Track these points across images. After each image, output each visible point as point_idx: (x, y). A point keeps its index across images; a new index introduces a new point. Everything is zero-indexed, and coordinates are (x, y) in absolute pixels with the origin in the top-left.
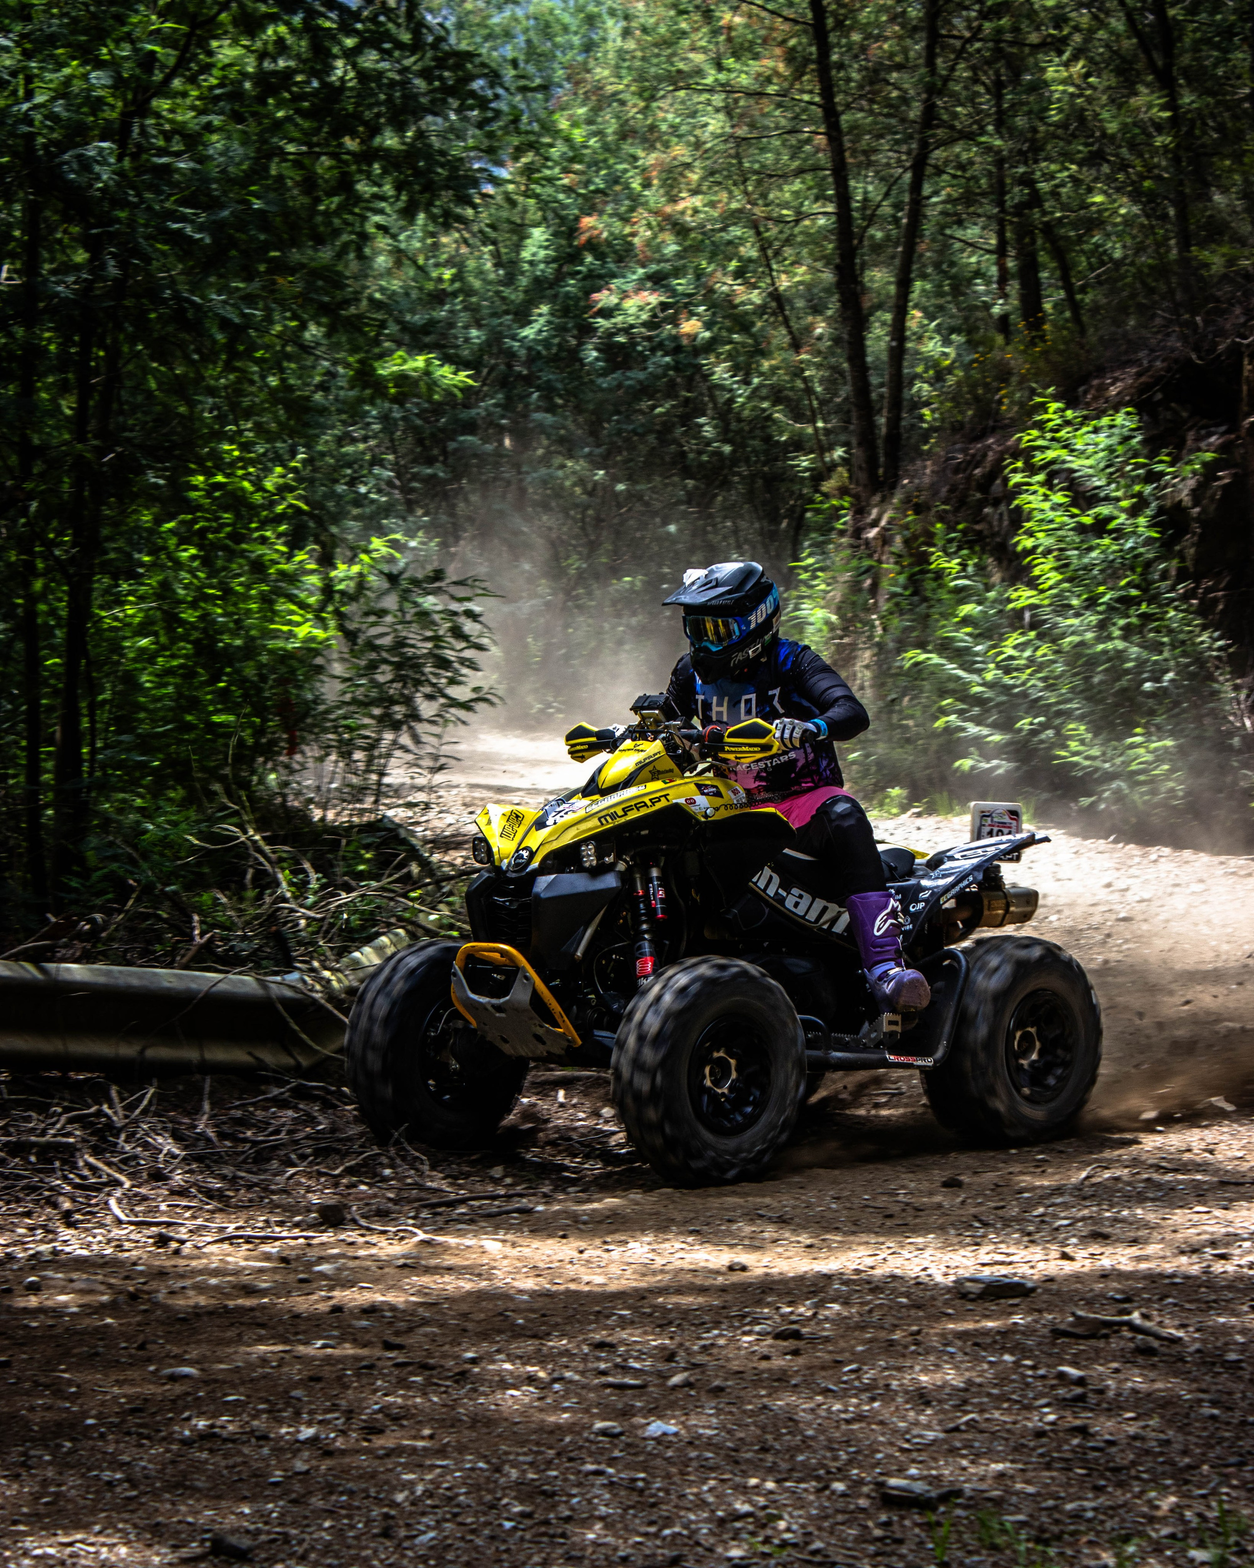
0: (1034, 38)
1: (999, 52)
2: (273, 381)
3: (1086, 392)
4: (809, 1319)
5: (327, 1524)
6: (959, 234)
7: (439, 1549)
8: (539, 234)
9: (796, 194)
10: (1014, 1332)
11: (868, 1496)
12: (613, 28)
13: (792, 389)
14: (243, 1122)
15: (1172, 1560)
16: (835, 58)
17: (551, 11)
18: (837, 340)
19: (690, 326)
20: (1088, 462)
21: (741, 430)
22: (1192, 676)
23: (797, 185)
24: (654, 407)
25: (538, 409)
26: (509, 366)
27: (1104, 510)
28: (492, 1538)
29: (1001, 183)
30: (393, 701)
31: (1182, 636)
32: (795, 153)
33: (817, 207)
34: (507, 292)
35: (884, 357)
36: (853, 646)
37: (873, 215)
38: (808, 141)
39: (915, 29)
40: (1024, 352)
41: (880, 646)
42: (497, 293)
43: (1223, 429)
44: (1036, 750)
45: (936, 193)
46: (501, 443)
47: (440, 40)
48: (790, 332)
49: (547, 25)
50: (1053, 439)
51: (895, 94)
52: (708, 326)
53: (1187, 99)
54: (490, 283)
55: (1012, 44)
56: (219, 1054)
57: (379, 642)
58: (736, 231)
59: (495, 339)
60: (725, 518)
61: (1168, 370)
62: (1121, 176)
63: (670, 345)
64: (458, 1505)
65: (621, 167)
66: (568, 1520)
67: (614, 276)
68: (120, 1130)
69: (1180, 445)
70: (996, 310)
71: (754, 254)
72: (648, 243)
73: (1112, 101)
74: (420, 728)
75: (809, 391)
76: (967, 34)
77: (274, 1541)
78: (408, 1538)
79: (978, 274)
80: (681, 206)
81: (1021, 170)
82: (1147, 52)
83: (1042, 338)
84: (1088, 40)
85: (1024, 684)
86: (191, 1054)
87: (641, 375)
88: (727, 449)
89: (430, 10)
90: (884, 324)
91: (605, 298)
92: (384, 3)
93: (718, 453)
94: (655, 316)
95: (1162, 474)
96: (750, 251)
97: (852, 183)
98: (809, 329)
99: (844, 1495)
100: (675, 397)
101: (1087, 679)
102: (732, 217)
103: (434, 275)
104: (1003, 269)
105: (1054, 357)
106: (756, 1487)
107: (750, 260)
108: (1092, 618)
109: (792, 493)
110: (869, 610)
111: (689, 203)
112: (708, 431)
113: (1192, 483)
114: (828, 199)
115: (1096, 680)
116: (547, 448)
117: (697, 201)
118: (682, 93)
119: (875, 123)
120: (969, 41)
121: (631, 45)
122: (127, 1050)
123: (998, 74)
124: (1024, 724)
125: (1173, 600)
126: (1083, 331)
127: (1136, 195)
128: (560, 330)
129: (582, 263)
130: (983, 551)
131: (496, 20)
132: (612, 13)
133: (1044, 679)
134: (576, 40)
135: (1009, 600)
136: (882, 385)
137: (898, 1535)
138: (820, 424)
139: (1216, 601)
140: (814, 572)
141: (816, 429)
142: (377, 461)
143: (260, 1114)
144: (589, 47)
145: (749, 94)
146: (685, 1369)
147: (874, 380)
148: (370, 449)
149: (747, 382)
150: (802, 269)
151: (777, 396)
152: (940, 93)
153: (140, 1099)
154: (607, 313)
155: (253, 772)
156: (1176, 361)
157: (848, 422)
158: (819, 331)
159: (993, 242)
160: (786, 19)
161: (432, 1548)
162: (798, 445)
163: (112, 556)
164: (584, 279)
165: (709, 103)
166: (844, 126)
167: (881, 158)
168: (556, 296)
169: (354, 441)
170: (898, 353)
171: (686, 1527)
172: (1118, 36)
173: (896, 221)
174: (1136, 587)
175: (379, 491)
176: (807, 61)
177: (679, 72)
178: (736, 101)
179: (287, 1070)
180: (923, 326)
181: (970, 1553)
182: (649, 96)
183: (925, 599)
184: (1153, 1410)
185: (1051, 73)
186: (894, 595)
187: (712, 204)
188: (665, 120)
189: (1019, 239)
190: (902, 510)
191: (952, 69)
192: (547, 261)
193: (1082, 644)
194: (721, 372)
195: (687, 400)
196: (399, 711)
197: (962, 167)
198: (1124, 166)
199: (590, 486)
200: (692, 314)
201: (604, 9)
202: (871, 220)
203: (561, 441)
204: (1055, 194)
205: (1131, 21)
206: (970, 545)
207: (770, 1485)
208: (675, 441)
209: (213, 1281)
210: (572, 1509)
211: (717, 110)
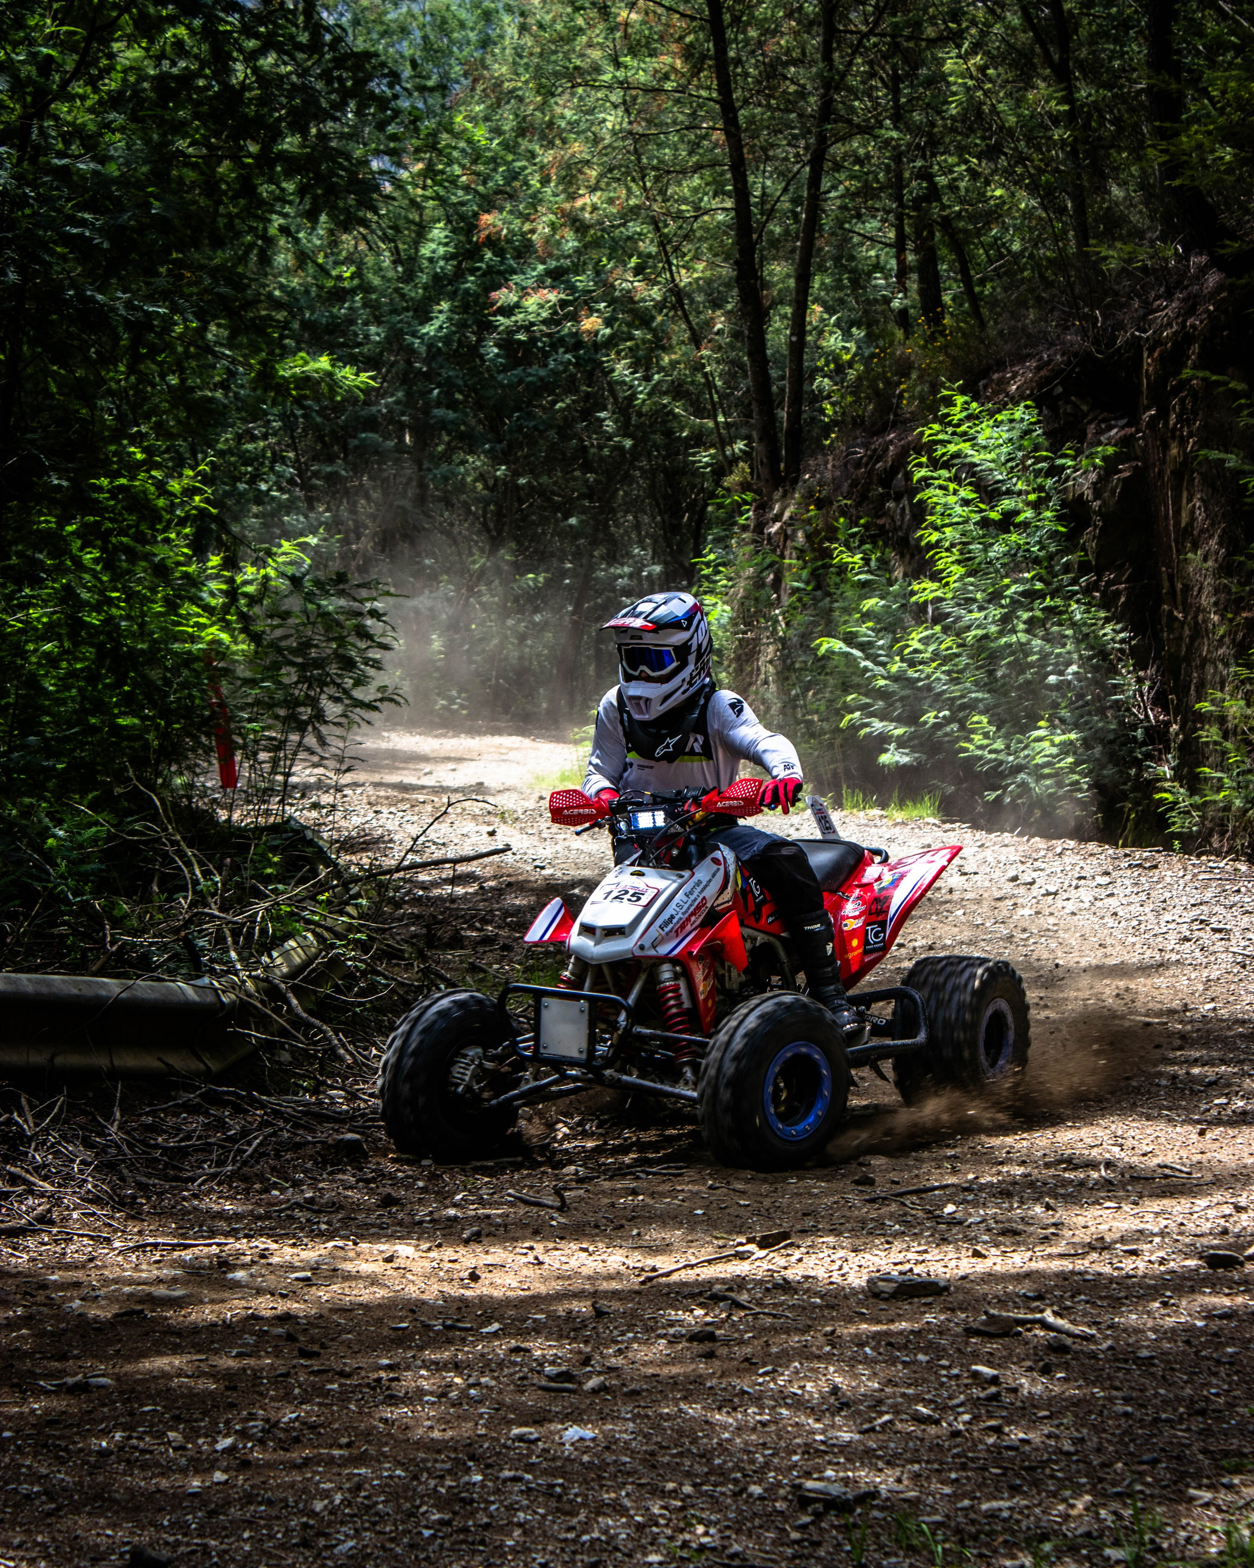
0: (930, 32)
1: (895, 47)
2: (173, 380)
3: (986, 387)
4: (723, 1321)
5: (246, 1535)
6: (859, 228)
7: (358, 1559)
8: (439, 232)
9: (695, 190)
10: (930, 1331)
11: (785, 1499)
12: (509, 25)
13: (693, 382)
14: (154, 1129)
15: (1088, 1558)
16: (732, 54)
17: (448, 8)
18: (736, 335)
19: (591, 323)
20: (989, 457)
21: (642, 424)
22: (1095, 669)
23: (696, 181)
24: (555, 402)
25: (439, 405)
26: (409, 363)
27: (1007, 504)
28: (412, 1546)
29: (899, 176)
30: (297, 703)
31: (1085, 630)
32: (693, 148)
33: (715, 203)
34: (406, 289)
35: (785, 351)
36: (756, 641)
37: (773, 210)
38: (705, 137)
39: (811, 23)
40: (924, 347)
41: (783, 640)
42: (397, 290)
43: (1122, 422)
44: (940, 743)
45: (834, 187)
46: (401, 439)
47: (338, 40)
48: (691, 328)
49: (444, 21)
50: (954, 433)
51: (792, 88)
52: (608, 323)
53: (1085, 92)
54: (389, 280)
55: (909, 39)
56: (129, 1061)
57: (283, 644)
58: (634, 227)
59: (395, 338)
60: (627, 512)
61: (1069, 363)
62: (1019, 170)
63: (571, 341)
64: (377, 1514)
65: (519, 164)
66: (487, 1526)
67: (514, 272)
68: (30, 1139)
69: (1082, 438)
70: (896, 304)
71: (653, 249)
72: (547, 241)
73: (1009, 95)
74: (324, 729)
75: (709, 385)
76: (863, 28)
77: (194, 1552)
78: (326, 1547)
79: (877, 267)
80: (579, 203)
81: (919, 163)
82: (1044, 47)
83: (942, 333)
84: (983, 34)
85: (928, 677)
86: (101, 1061)
87: (542, 373)
88: (628, 443)
89: (327, 8)
90: (784, 317)
91: (504, 296)
92: (282, 3)
93: (619, 448)
94: (555, 313)
95: (1063, 468)
96: (648, 246)
97: (751, 179)
98: (710, 323)
99: (761, 1498)
100: (576, 391)
101: (991, 673)
102: (631, 213)
103: (334, 273)
104: (901, 262)
105: (952, 351)
106: (675, 1491)
107: (649, 255)
108: (996, 612)
109: (694, 486)
110: (772, 605)
111: (586, 200)
112: (609, 426)
113: (1093, 477)
114: (728, 194)
115: (999, 674)
116: (448, 444)
117: (596, 198)
118: (580, 90)
119: (772, 118)
120: (866, 36)
121: (528, 41)
122: (37, 1058)
123: (894, 68)
124: (930, 718)
125: (1075, 593)
126: (982, 325)
127: (1033, 189)
128: (462, 325)
129: (481, 259)
130: (886, 545)
131: (391, 16)
132: (509, 9)
133: (948, 673)
134: (473, 36)
135: (913, 593)
136: (782, 378)
137: (815, 1538)
138: (721, 419)
139: (1118, 593)
140: (716, 567)
141: (717, 423)
142: (277, 458)
143: (171, 1121)
144: (485, 43)
145: (647, 90)
146: (600, 1373)
147: (774, 373)
148: (269, 446)
149: (647, 378)
150: (700, 266)
151: (678, 391)
152: (838, 89)
153: (51, 1107)
154: (508, 311)
155: (158, 774)
156: (1076, 355)
157: (749, 415)
158: (719, 326)
159: (892, 235)
160: (683, 15)
161: (351, 1557)
162: (699, 439)
163: (14, 560)
164: (484, 275)
165: (606, 99)
166: (741, 121)
167: (780, 153)
168: (455, 293)
169: (254, 439)
170: (798, 347)
171: (605, 1532)
172: (1014, 29)
173: (795, 216)
174: (1041, 580)
175: (281, 489)
176: (704, 57)
177: (577, 68)
178: (635, 98)
179: (198, 1074)
180: (822, 320)
181: (887, 1555)
182: (548, 93)
183: (829, 594)
184: (1067, 1408)
185: (949, 65)
186: (795, 590)
187: (611, 201)
188: (563, 117)
189: (918, 233)
190: (804, 504)
191: (850, 63)
192: (447, 258)
193: (986, 637)
194: (621, 369)
195: (588, 395)
196: (305, 713)
197: (859, 161)
198: (1021, 159)
199: (491, 482)
200: (592, 311)
201: (500, 5)
202: (770, 214)
203: (462, 437)
204: (952, 187)
205: (1027, 16)
206: (873, 540)
207: (687, 1489)
208: (576, 435)
209: (127, 1289)
210: (491, 1516)
211: (616, 107)
